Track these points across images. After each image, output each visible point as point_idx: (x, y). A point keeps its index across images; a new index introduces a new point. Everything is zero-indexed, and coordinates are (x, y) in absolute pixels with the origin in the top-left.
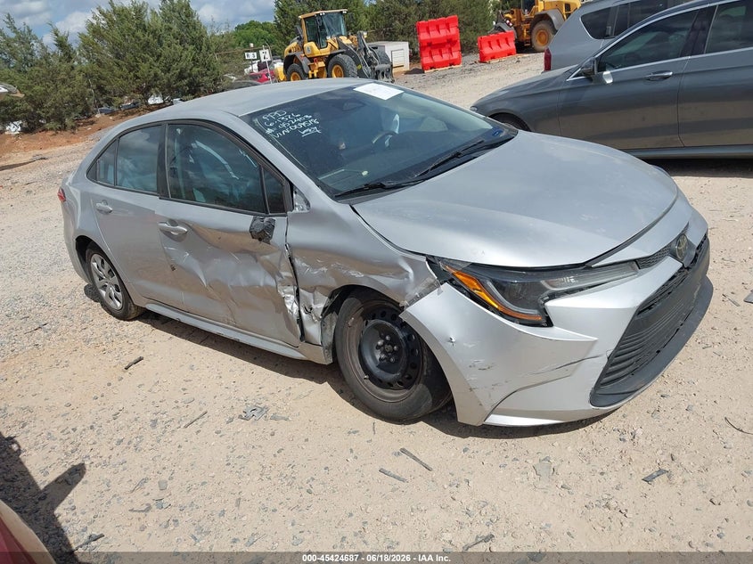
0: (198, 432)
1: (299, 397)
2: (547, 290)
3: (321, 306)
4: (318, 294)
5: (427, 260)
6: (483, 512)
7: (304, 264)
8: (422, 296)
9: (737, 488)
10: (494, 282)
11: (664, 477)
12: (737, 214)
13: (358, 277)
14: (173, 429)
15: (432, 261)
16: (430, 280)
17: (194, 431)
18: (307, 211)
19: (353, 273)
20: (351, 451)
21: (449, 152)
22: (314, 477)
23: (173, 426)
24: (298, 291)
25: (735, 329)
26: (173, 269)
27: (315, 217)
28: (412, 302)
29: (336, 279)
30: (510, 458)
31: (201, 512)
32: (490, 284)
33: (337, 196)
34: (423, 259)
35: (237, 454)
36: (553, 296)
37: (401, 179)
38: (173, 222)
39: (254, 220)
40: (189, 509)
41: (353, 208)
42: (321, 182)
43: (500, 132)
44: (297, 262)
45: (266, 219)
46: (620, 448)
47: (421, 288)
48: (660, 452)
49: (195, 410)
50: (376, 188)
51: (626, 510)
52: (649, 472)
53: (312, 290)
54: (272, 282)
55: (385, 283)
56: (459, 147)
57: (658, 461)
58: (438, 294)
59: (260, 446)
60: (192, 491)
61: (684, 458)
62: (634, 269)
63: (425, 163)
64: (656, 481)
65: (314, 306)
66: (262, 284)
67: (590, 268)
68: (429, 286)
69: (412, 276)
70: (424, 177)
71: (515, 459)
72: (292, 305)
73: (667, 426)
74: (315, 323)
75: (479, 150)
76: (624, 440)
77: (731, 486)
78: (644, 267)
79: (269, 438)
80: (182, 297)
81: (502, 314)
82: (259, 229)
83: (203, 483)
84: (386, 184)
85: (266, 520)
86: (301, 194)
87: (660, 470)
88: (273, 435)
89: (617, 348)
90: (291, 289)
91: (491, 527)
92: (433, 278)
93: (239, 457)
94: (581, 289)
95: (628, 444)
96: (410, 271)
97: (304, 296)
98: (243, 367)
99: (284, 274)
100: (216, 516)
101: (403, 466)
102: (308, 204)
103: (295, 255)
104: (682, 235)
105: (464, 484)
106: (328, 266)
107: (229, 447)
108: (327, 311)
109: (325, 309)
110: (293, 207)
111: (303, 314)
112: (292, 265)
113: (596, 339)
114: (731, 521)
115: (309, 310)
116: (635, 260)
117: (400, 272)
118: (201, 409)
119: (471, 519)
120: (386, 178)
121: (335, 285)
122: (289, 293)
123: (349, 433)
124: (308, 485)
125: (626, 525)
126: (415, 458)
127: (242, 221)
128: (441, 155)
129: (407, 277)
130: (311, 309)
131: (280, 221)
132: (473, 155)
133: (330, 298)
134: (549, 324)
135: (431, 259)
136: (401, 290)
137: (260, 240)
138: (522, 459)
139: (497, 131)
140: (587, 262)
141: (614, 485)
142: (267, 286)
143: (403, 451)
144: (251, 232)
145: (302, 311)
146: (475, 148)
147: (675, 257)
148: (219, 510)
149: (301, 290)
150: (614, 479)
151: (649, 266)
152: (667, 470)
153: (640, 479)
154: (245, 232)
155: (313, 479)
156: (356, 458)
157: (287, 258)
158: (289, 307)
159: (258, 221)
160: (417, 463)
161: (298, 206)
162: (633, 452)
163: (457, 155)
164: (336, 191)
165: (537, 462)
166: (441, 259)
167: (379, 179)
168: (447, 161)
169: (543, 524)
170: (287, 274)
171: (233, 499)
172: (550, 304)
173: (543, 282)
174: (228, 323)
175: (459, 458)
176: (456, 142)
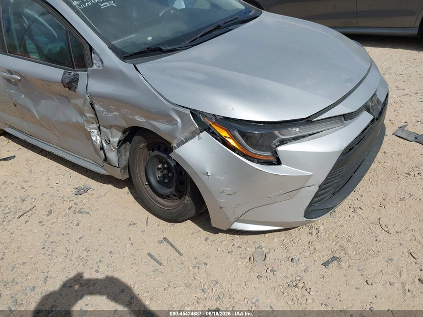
0: (27, 222)
1: (99, 197)
2: (279, 137)
3: (117, 139)
4: (114, 131)
5: (191, 112)
6: (214, 290)
7: (101, 109)
8: (187, 140)
9: (383, 272)
10: (240, 132)
11: (335, 262)
12: (387, 72)
13: (141, 121)
14: (9, 219)
15: (194, 113)
16: (192, 128)
17: (24, 221)
18: (101, 68)
19: (137, 118)
20: (130, 239)
21: (212, 25)
22: (101, 259)
23: (10, 217)
24: (99, 127)
25: (384, 152)
26: (15, 106)
27: (107, 74)
28: (179, 145)
29: (126, 121)
30: (236, 246)
31: (18, 287)
32: (237, 134)
33: (125, 56)
34: (188, 112)
35: (51, 240)
36: (283, 142)
37: (176, 44)
38: (10, 72)
39: (64, 73)
40: (10, 285)
41: (136, 67)
42: (113, 45)
43: (250, 12)
44: (97, 107)
45: (73, 73)
46: (308, 240)
47: (186, 134)
48: (334, 243)
49: (27, 205)
50: (155, 51)
51: (310, 289)
52: (326, 258)
53: (109, 127)
54: (80, 120)
55: (160, 127)
56: (220, 21)
57: (333, 250)
58: (199, 140)
59: (68, 234)
60: (15, 270)
61: (350, 248)
62: (342, 122)
63: (195, 33)
64: (331, 265)
65: (111, 140)
66: (74, 121)
67: (311, 121)
68: (192, 133)
69: (180, 124)
70: (193, 43)
71: (239, 247)
72: (96, 138)
73: (339, 223)
74: (113, 151)
75: (234, 24)
76: (312, 234)
77: (380, 270)
78: (348, 119)
79: (75, 228)
80: (24, 125)
81: (245, 156)
82: (67, 81)
83: (24, 263)
84: (164, 48)
85: (64, 294)
86: (98, 55)
87: (334, 257)
88: (78, 225)
89: (327, 179)
90: (95, 126)
91: (218, 302)
92: (196, 127)
93: (52, 242)
94: (303, 137)
95: (314, 237)
96: (179, 120)
97: (104, 131)
98: (64, 172)
99: (88, 115)
100: (28, 291)
101: (163, 252)
102: (102, 63)
103: (94, 102)
104: (375, 94)
105: (203, 267)
106: (119, 112)
107: (46, 234)
108: (121, 143)
109: (119, 141)
110: (92, 64)
111: (104, 144)
112: (93, 108)
113: (311, 173)
114: (379, 297)
115: (108, 142)
116: (343, 115)
117: (172, 121)
118: (32, 204)
119: (205, 296)
120: (163, 44)
121: (126, 125)
122: (93, 129)
123: (130, 225)
124: (96, 266)
125: (309, 301)
126: (172, 245)
127: (56, 73)
128: (207, 27)
129: (177, 125)
130: (110, 141)
131: (82, 75)
132: (230, 28)
133: (124, 133)
134: (279, 162)
135: (195, 113)
136: (172, 134)
137: (69, 89)
138: (243, 248)
139: (247, 10)
140: (309, 117)
141: (303, 269)
142: (77, 122)
143: (165, 239)
144: (62, 82)
145: (103, 142)
146: (232, 22)
147: (369, 111)
148: (31, 285)
149: (101, 127)
150: (303, 265)
151: (352, 119)
152: (338, 257)
153: (321, 264)
154: (58, 82)
155: (100, 261)
156: (132, 244)
157: (88, 104)
158: (94, 139)
159: (67, 75)
160: (173, 250)
161: (96, 64)
162: (317, 243)
163: (219, 27)
164: (123, 53)
165: (253, 250)
166: (202, 113)
167: (158, 44)
168: (211, 31)
169: (254, 300)
170: (90, 115)
171: (42, 276)
172: (280, 148)
173: (276, 133)
174: (57, 145)
175: (202, 245)
176: (218, 18)
